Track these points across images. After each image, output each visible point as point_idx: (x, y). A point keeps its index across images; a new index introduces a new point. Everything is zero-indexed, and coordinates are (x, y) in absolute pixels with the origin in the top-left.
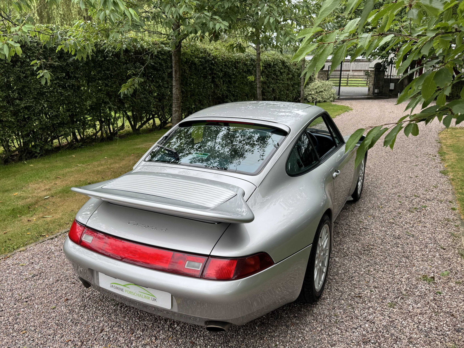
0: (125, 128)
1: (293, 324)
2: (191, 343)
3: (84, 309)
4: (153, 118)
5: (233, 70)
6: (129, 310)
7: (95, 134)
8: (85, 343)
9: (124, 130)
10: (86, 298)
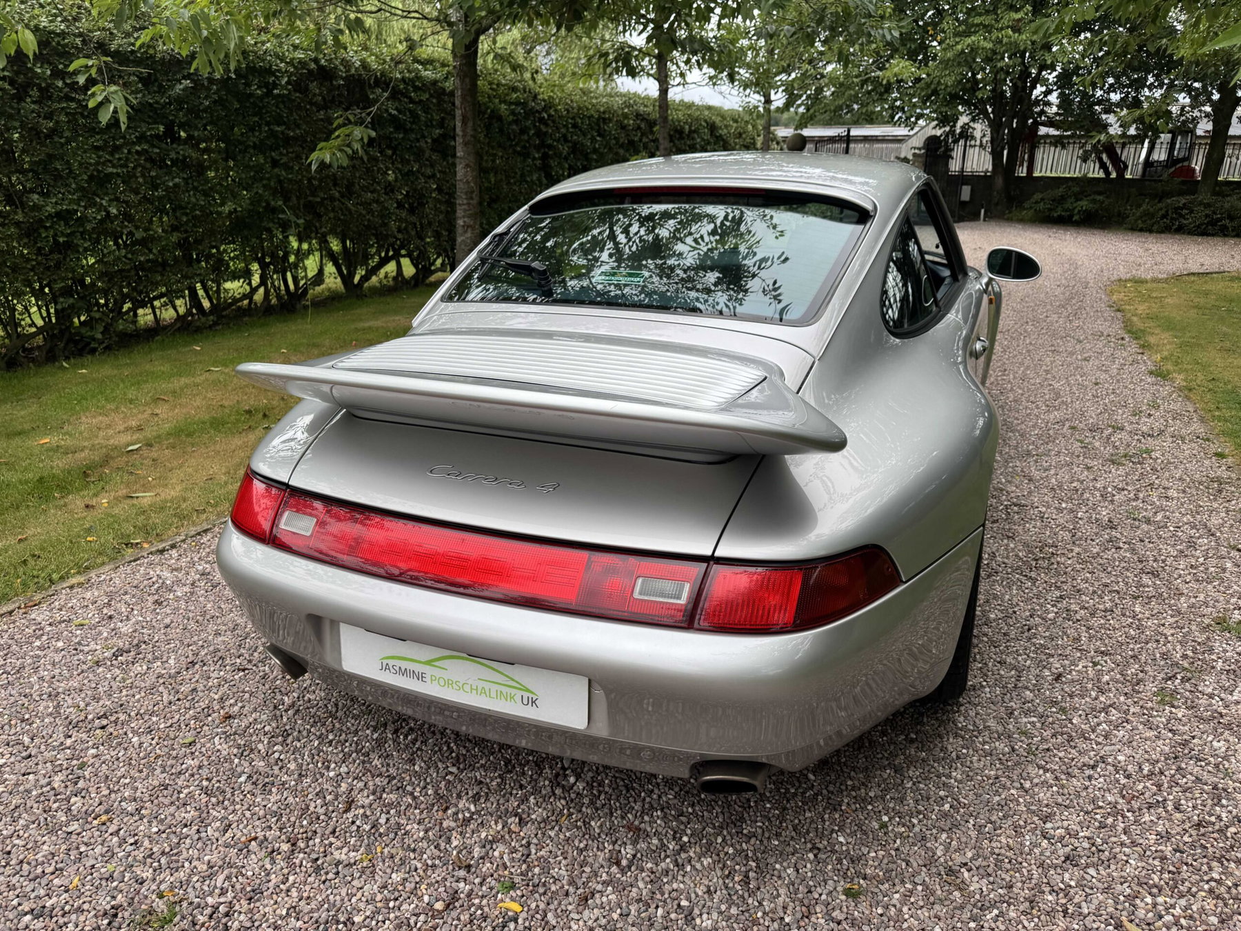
0: (327, 280)
1: (911, 762)
2: (630, 829)
3: (284, 743)
4: (397, 257)
5: (593, 139)
6: (420, 739)
7: (249, 296)
8: (301, 844)
9: (323, 286)
10: (286, 711)
